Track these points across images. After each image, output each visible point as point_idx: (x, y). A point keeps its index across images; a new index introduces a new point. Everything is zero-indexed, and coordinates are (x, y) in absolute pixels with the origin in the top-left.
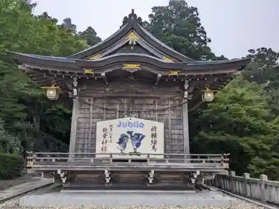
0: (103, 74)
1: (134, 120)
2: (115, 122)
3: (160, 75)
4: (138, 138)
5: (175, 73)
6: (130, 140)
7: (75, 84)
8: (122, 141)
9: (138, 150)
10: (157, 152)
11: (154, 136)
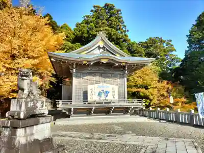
0: (92, 64)
1: (105, 84)
2: (96, 86)
3: (117, 65)
4: (107, 93)
5: (124, 64)
6: (103, 94)
7: (74, 66)
8: (99, 94)
9: (107, 98)
10: (115, 99)
11: (114, 92)
